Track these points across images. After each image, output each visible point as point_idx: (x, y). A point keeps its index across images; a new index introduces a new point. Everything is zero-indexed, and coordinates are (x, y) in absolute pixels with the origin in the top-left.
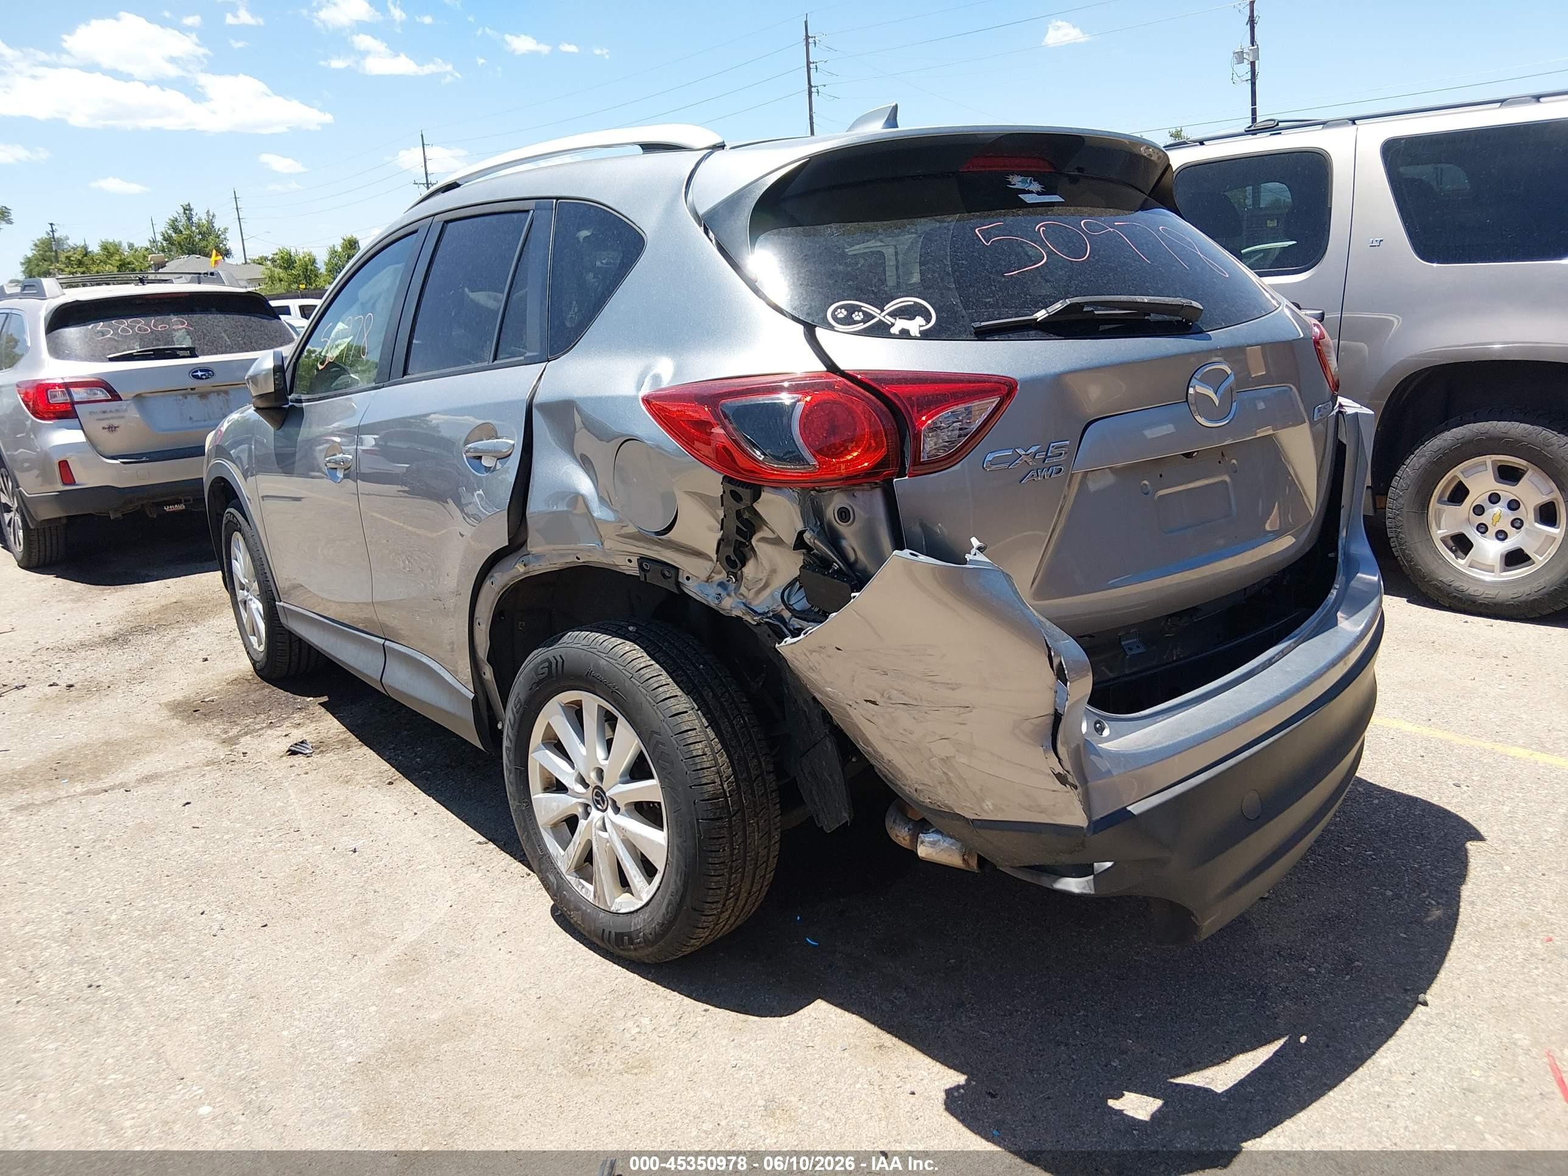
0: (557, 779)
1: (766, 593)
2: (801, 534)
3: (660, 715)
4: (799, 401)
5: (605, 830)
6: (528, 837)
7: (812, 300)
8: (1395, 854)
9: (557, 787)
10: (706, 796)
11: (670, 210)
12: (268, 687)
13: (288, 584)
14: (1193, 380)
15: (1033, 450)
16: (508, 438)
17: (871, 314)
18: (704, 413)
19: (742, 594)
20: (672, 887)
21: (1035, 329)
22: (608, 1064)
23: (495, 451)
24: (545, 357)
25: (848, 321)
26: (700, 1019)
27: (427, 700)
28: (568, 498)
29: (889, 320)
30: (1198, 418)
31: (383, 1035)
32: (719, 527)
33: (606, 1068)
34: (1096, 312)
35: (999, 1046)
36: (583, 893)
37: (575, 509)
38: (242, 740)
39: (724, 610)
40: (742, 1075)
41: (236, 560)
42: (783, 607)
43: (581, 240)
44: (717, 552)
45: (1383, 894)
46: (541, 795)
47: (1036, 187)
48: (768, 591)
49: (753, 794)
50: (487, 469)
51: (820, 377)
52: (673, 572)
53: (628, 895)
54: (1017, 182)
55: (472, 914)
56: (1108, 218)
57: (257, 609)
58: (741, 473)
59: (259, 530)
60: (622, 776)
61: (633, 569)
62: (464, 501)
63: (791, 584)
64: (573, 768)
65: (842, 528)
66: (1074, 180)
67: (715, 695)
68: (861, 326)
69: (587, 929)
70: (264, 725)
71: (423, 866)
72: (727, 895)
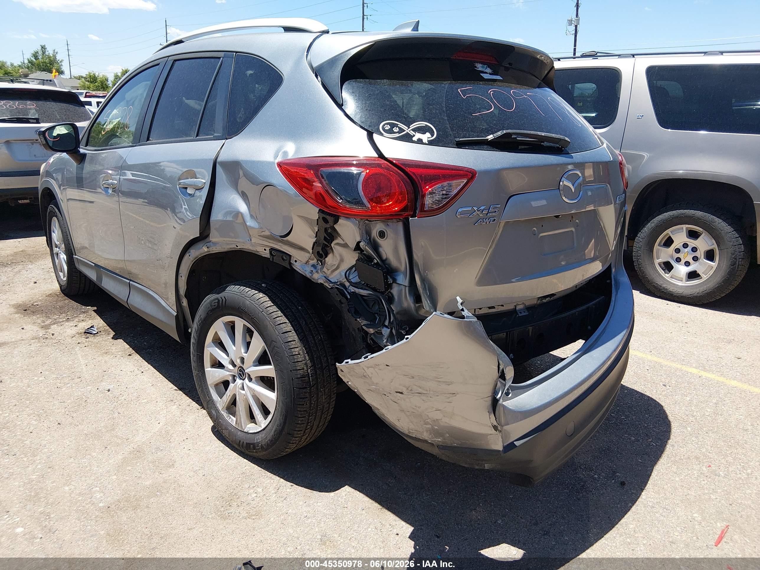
0: (219, 361)
1: (337, 272)
2: (358, 243)
3: (277, 332)
4: (362, 172)
5: (243, 389)
6: (202, 390)
7: (372, 119)
8: (635, 419)
9: (219, 365)
10: (299, 376)
11: (298, 62)
12: (68, 300)
13: (79, 246)
14: (563, 178)
15: (482, 208)
16: (202, 179)
17: (403, 129)
18: (310, 175)
19: (324, 272)
20: (278, 422)
21: (487, 145)
22: (239, 513)
23: (195, 186)
24: (224, 137)
25: (390, 131)
26: (288, 490)
27: (151, 314)
28: (233, 214)
29: (412, 133)
30: (564, 198)
31: (119, 492)
32: (315, 236)
33: (238, 515)
34: (518, 139)
35: (442, 510)
36: (230, 421)
37: (237, 220)
38: (52, 327)
39: (314, 279)
40: (310, 521)
41: (54, 232)
42: (345, 280)
43: (248, 75)
44: (313, 249)
45: (630, 439)
46: (210, 369)
47: (489, 70)
48: (338, 271)
49: (323, 375)
50: (190, 195)
51: (374, 160)
52: (288, 257)
53: (253, 424)
54: (479, 67)
55: (170, 428)
56: (524, 91)
57: (64, 258)
58: (329, 208)
59: (66, 217)
60: (254, 362)
61: (266, 254)
62: (177, 211)
63: (351, 269)
64: (228, 356)
65: (380, 241)
66: (507, 69)
67: (306, 323)
68: (397, 135)
69: (231, 439)
70: (64, 319)
71: (145, 401)
72: (307, 427)
